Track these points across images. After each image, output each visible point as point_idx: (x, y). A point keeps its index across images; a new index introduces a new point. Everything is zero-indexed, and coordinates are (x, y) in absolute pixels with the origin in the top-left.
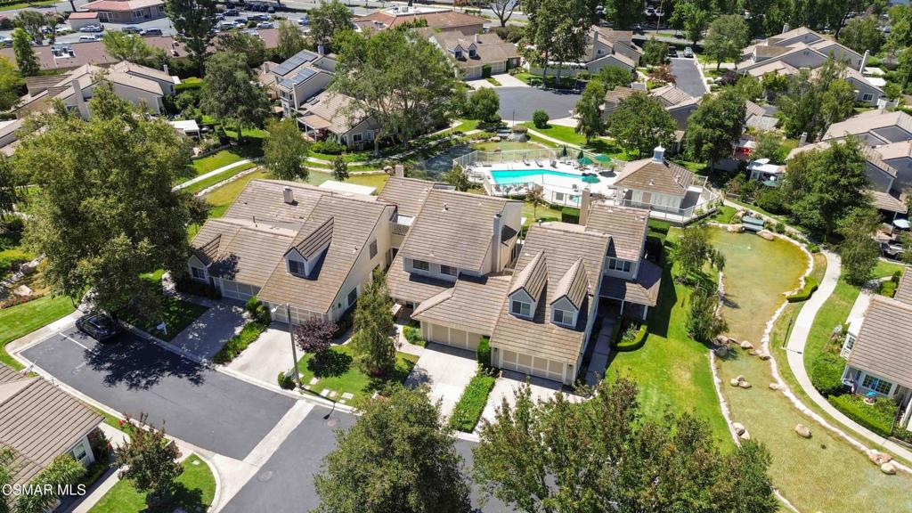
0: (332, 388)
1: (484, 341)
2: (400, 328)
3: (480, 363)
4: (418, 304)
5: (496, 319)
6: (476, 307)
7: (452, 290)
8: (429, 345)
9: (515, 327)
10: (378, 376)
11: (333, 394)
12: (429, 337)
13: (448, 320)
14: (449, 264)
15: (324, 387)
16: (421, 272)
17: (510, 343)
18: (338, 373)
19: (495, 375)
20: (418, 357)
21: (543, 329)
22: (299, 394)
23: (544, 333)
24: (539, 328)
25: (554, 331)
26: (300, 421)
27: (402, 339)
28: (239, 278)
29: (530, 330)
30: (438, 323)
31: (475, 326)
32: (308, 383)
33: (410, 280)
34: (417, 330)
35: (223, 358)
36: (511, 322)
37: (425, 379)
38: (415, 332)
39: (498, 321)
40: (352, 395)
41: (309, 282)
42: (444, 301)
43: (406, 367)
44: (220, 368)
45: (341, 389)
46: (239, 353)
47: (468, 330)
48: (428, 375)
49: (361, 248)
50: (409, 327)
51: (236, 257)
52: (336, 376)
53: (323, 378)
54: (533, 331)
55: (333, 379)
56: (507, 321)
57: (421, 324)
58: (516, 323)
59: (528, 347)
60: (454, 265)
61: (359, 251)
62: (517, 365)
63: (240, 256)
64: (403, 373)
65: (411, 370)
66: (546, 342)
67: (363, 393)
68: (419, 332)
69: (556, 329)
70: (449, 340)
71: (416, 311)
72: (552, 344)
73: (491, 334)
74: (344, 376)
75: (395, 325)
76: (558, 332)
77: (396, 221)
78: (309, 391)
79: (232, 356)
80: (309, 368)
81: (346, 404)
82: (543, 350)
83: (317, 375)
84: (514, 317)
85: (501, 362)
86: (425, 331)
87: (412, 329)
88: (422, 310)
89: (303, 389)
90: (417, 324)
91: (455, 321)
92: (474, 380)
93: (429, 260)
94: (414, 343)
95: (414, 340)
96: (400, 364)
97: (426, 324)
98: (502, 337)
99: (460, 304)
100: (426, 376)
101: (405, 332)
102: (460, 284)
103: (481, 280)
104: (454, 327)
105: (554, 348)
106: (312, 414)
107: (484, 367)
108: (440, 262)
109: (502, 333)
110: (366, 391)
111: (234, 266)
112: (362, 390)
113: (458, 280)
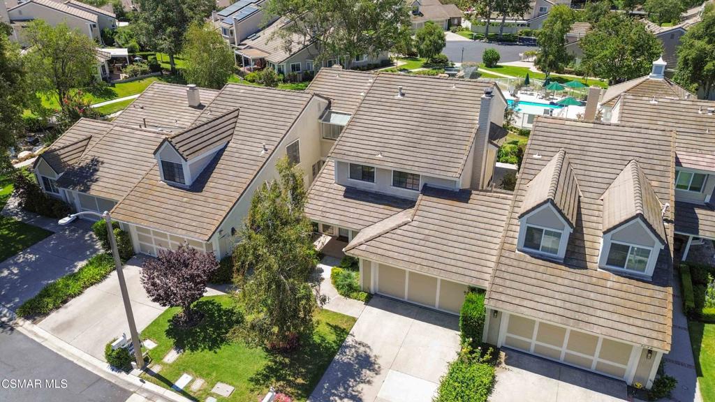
0: (198, 373)
1: (473, 296)
2: (327, 271)
3: (465, 336)
4: (355, 233)
5: (494, 259)
6: (455, 238)
7: (411, 211)
8: (372, 299)
9: (532, 274)
10: (283, 352)
11: (197, 385)
12: (373, 285)
13: (407, 258)
14: (408, 169)
15: (185, 371)
16: (362, 184)
17: (525, 303)
18: (215, 343)
19: (494, 361)
20: (354, 320)
21: (586, 279)
22: (137, 382)
23: (590, 287)
24: (578, 277)
25: (609, 284)
27: (326, 287)
28: (96, 190)
29: (560, 281)
30: (391, 263)
31: (454, 269)
32: (159, 360)
33: (345, 196)
34: (354, 274)
35: (34, 311)
36: (523, 265)
37: (366, 362)
38: (349, 276)
39: (498, 263)
40: (231, 388)
41: (190, 194)
42: (399, 226)
43: (331, 338)
44: (25, 327)
45: (211, 374)
46: (65, 302)
47: (441, 276)
48: (372, 354)
49: (273, 148)
50: (340, 270)
51: (98, 161)
52: (210, 349)
53: (188, 352)
54: (566, 282)
55: (204, 355)
56: (515, 263)
57: (361, 265)
58: (530, 266)
59: (561, 312)
60: (415, 171)
61: (269, 152)
62: (533, 342)
63: (105, 160)
64: (327, 349)
65: (341, 344)
66: (596, 304)
67: (251, 385)
68: (357, 278)
69: (613, 281)
70: (407, 291)
71: (353, 243)
72: (611, 308)
73: (486, 285)
74: (224, 350)
75: (320, 266)
76: (617, 286)
77: (328, 119)
78: (158, 376)
79: (51, 306)
80: (169, 333)
82: (593, 320)
83: (179, 346)
84: (528, 257)
85: (503, 335)
86: (366, 277)
87: (345, 272)
88: (362, 240)
89: (147, 371)
90: (353, 264)
91: (418, 261)
92: (454, 369)
93: (376, 165)
94: (347, 295)
95: (348, 290)
96: (323, 332)
97: (368, 263)
98: (508, 291)
99: (427, 232)
100: (368, 357)
101: (334, 276)
102: (424, 201)
103: (462, 196)
104: (417, 269)
105: (615, 317)
107: (474, 345)
108: (392, 166)
109: (508, 283)
110: (257, 381)
111: (92, 174)
112: (251, 380)
113: (421, 196)
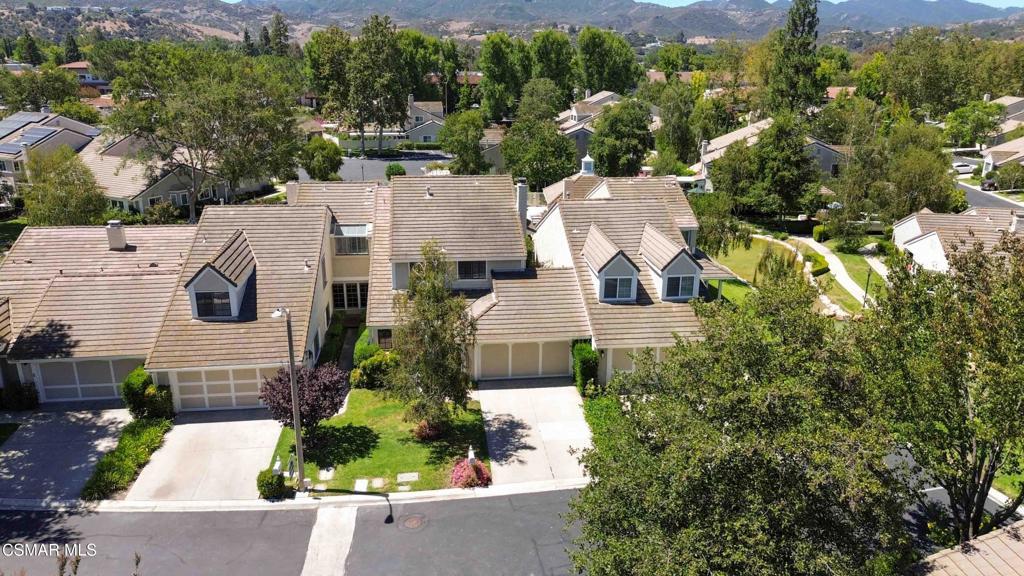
0: (371, 474)
1: (580, 346)
5: (584, 314)
7: (493, 295)
8: (478, 385)
9: (620, 316)
11: (378, 483)
12: (477, 372)
13: (511, 331)
15: (354, 478)
17: (626, 336)
18: (362, 452)
20: (477, 402)
21: (657, 310)
22: (312, 501)
23: (662, 315)
24: (651, 310)
26: (349, 538)
29: (640, 315)
32: (316, 481)
36: (609, 311)
37: (514, 425)
39: (591, 314)
40: (415, 474)
41: (243, 326)
42: (490, 309)
43: (471, 419)
44: (105, 506)
45: (386, 472)
46: (137, 473)
48: (515, 419)
51: (60, 325)
52: (362, 457)
53: (340, 467)
54: (646, 316)
55: (361, 463)
56: (602, 311)
58: (616, 311)
61: (315, 267)
64: (473, 427)
65: (482, 421)
67: (431, 467)
69: (675, 307)
70: (510, 369)
73: (590, 334)
74: (377, 454)
77: (340, 233)
78: (327, 491)
81: (413, 490)
83: (324, 465)
85: (609, 373)
89: (313, 491)
91: (523, 331)
98: (610, 331)
99: (517, 308)
102: (498, 284)
103: (529, 273)
106: (363, 521)
108: (461, 257)
110: (433, 463)
112: (427, 463)
113: (494, 281)
